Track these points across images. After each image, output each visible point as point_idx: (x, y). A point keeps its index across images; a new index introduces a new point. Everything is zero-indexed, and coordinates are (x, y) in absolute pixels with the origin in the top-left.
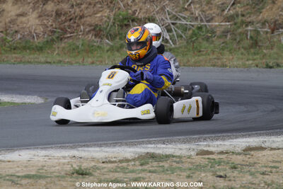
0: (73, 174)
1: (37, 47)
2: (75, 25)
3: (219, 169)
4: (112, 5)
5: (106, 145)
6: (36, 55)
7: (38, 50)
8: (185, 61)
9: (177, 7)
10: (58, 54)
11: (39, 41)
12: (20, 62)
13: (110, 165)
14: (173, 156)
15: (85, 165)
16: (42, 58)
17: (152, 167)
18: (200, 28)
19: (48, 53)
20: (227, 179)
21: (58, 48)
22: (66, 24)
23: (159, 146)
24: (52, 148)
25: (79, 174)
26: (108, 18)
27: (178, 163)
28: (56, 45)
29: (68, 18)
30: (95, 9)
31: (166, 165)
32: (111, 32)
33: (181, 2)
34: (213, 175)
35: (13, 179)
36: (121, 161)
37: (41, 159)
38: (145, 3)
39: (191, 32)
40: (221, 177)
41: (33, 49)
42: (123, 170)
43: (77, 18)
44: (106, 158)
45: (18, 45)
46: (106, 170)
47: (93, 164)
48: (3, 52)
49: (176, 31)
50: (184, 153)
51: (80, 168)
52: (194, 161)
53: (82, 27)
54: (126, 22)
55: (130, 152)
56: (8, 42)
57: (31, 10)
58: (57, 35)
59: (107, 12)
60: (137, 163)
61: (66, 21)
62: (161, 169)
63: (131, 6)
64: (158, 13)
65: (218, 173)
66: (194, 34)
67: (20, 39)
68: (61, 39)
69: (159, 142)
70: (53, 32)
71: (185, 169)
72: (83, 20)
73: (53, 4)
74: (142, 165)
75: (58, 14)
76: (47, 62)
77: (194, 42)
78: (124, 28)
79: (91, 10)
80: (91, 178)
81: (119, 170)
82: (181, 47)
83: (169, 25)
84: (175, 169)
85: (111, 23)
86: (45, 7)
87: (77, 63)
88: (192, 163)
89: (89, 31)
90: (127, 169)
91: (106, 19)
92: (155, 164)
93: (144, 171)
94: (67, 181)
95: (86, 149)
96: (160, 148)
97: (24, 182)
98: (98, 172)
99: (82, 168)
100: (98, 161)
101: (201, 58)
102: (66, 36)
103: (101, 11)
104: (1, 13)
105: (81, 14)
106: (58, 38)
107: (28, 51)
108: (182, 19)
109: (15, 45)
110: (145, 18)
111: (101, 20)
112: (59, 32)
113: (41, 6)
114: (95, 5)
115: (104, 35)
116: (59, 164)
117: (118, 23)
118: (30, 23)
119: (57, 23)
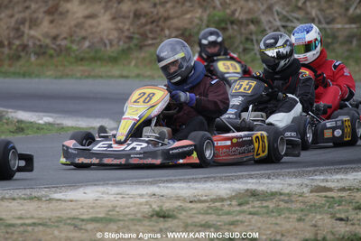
0: (152, 216)
1: (109, 57)
2: (158, 29)
3: (339, 210)
4: (205, 4)
5: (195, 180)
6: (108, 68)
7: (111, 61)
9: (288, 5)
10: (136, 65)
12: (87, 77)
13: (199, 205)
14: (281, 194)
15: (167, 206)
16: (116, 71)
17: (253, 207)
19: (124, 65)
20: (349, 223)
21: (137, 58)
22: (148, 27)
23: (262, 181)
24: (126, 183)
25: (161, 217)
26: (201, 19)
27: (286, 202)
28: (136, 54)
29: (150, 20)
30: (184, 8)
31: (271, 205)
34: (332, 218)
35: (76, 223)
36: (214, 201)
37: (112, 198)
40: (341, 220)
41: (105, 60)
42: (217, 211)
43: (161, 20)
44: (195, 196)
45: (87, 56)
46: (194, 211)
47: (178, 203)
48: (66, 63)
50: (294, 189)
51: (161, 210)
52: (306, 200)
53: (167, 32)
54: (223, 25)
55: (225, 189)
56: (74, 52)
57: (102, 11)
58: (135, 41)
59: (198, 13)
60: (234, 203)
61: (146, 24)
62: (264, 210)
63: (230, 4)
65: (338, 216)
67: (89, 47)
68: (141, 47)
69: (262, 176)
70: (130, 38)
71: (295, 211)
72: (169, 22)
73: (130, 3)
74: (240, 205)
75: (137, 15)
76: (122, 77)
79: (179, 10)
80: (175, 221)
81: (210, 211)
83: (278, 28)
84: (282, 210)
85: (203, 27)
86: (120, 6)
88: (304, 203)
90: (222, 210)
91: (197, 21)
92: (257, 204)
93: (242, 212)
94: (144, 225)
95: (170, 185)
96: (264, 184)
97: (89, 226)
98: (184, 213)
99: (164, 209)
100: (185, 200)
102: (147, 43)
103: (191, 11)
104: (64, 14)
105: (166, 15)
106: (136, 45)
107: (99, 63)
108: (295, 21)
109: (82, 55)
110: (248, 20)
111: (191, 23)
112: (137, 39)
113: (115, 5)
114: (183, 4)
115: (195, 42)
116: (135, 204)
117: (213, 25)
118: (101, 27)
119: (136, 27)
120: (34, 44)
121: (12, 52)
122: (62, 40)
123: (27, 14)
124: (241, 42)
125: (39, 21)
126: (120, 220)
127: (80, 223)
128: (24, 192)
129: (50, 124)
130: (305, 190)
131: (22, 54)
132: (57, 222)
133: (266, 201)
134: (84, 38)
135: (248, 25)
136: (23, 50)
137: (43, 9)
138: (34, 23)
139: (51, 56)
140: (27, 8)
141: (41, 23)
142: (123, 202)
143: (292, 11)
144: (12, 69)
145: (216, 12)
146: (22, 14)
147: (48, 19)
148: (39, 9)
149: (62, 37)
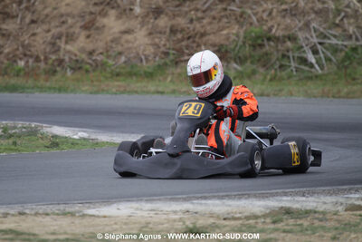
1: (145, 73)
2: (195, 45)
4: (242, 20)
5: (229, 197)
6: (144, 84)
7: (147, 77)
8: (335, 90)
9: (326, 22)
10: (171, 81)
11: (151, 64)
12: (122, 93)
13: (233, 222)
14: (315, 212)
15: (201, 223)
16: (152, 86)
17: (287, 225)
18: (354, 49)
19: (160, 81)
21: (173, 74)
22: (184, 43)
23: (296, 198)
24: (160, 200)
26: (238, 36)
27: (321, 220)
28: (172, 70)
29: (186, 36)
30: (221, 24)
31: (306, 223)
32: (241, 55)
33: (331, 16)
36: (248, 218)
37: (145, 214)
38: (284, 17)
39: (343, 54)
41: (141, 75)
42: (251, 229)
43: (198, 36)
44: (228, 214)
45: (122, 71)
46: (228, 228)
47: (211, 221)
48: (102, 79)
49: (323, 52)
50: (329, 207)
51: (194, 226)
52: (341, 218)
54: (259, 42)
55: (259, 206)
56: (110, 67)
57: (139, 26)
58: (171, 57)
59: (235, 29)
60: (268, 220)
61: (182, 40)
62: (298, 228)
63: (267, 21)
64: (300, 29)
66: (347, 57)
67: (125, 62)
68: (177, 63)
69: (297, 194)
70: (166, 54)
71: (329, 229)
72: (205, 39)
73: (166, 19)
74: (274, 222)
75: (173, 31)
76: (158, 92)
77: (346, 67)
78: (258, 48)
79: (215, 26)
81: (244, 228)
82: (330, 73)
83: (315, 45)
84: (316, 228)
85: (240, 43)
86: (157, 21)
88: (339, 221)
90: (255, 227)
91: (233, 37)
92: (291, 222)
93: (276, 230)
95: (203, 202)
96: (298, 202)
99: (198, 226)
100: (218, 217)
101: (355, 88)
102: (182, 59)
103: (228, 27)
104: (101, 29)
105: (202, 31)
106: (172, 61)
107: (134, 78)
108: (332, 38)
109: (118, 70)
110: (284, 37)
111: (228, 39)
112: (174, 54)
113: (152, 21)
114: (220, 20)
115: (231, 58)
116: (168, 221)
117: (250, 42)
118: (137, 42)
119: (172, 43)
120: (70, 59)
121: (48, 67)
122: (98, 55)
123: (63, 29)
124: (278, 59)
125: (75, 36)
128: (57, 207)
129: (84, 139)
130: (340, 208)
131: (58, 69)
132: (91, 237)
133: (300, 219)
134: (120, 54)
135: (285, 42)
136: (59, 65)
137: (79, 24)
138: (70, 38)
139: (87, 71)
140: (63, 22)
141: (77, 38)
142: (156, 219)
143: (330, 28)
144: (48, 84)
145: (253, 28)
146: (59, 29)
147: (84, 33)
148: (75, 23)
149: (98, 52)
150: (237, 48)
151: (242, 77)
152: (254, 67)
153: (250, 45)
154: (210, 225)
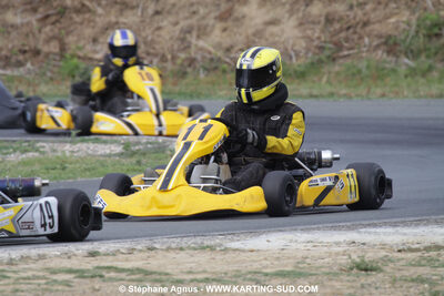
0: (352, 269)
1: (296, 72)
2: (356, 37)
4: (414, 4)
5: (405, 224)
6: (294, 86)
7: (298, 77)
10: (328, 82)
11: (299, 62)
13: (409, 255)
15: (370, 256)
16: (304, 89)
19: (314, 82)
21: (330, 73)
22: (343, 35)
24: (319, 229)
25: (361, 270)
26: (409, 24)
28: (325, 69)
29: (345, 26)
30: (388, 10)
32: (413, 47)
35: (258, 277)
36: (427, 249)
37: (301, 246)
41: (290, 75)
42: (432, 262)
43: (359, 26)
44: (404, 244)
46: (402, 263)
47: (383, 253)
51: (363, 261)
53: (366, 40)
54: (436, 30)
55: (442, 234)
57: (287, 15)
58: (327, 53)
59: (405, 16)
61: (341, 30)
68: (334, 60)
70: (321, 48)
72: (368, 29)
73: (320, 5)
75: (329, 20)
76: (311, 96)
78: (434, 39)
79: (380, 13)
80: (380, 275)
81: (423, 262)
85: (412, 33)
86: (309, 9)
87: (357, 96)
89: (378, 47)
90: (438, 260)
91: (403, 26)
94: (342, 281)
95: (373, 230)
98: (391, 265)
99: (366, 260)
100: (391, 249)
102: (341, 54)
103: (396, 14)
104: (239, 20)
105: (365, 19)
106: (328, 57)
111: (397, 28)
112: (330, 49)
113: (303, 8)
114: (387, 5)
115: (400, 52)
116: (330, 254)
117: (424, 32)
118: (285, 36)
119: (328, 34)
120: (203, 57)
121: (176, 68)
122: (237, 52)
123: (194, 21)
125: (209, 29)
126: (311, 275)
127: (263, 278)
128: (193, 240)
131: (189, 70)
132: (236, 276)
136: (190, 66)
137: (213, 15)
138: (203, 32)
139: (224, 71)
140: (194, 13)
141: (212, 31)
142: (315, 252)
144: (177, 89)
145: (426, 14)
146: (189, 22)
147: (219, 25)
148: (208, 14)
149: (236, 49)
150: (408, 40)
151: (416, 74)
152: (430, 62)
153: (424, 36)
154: (382, 259)
